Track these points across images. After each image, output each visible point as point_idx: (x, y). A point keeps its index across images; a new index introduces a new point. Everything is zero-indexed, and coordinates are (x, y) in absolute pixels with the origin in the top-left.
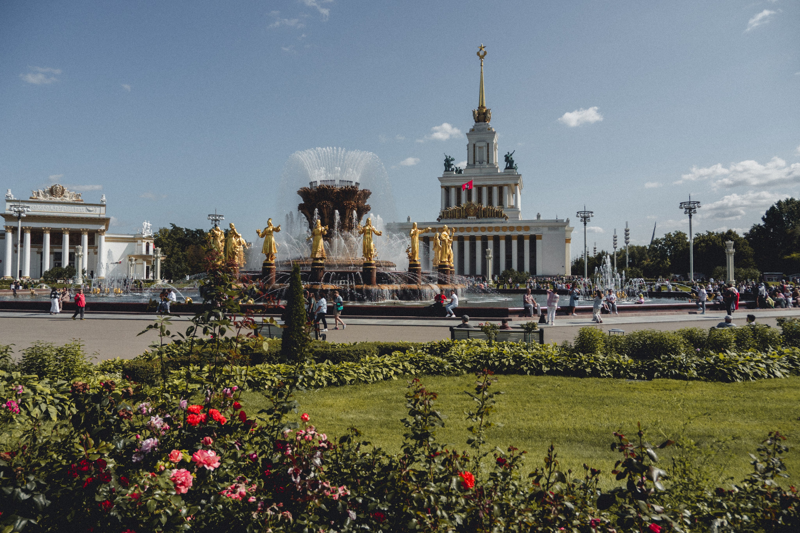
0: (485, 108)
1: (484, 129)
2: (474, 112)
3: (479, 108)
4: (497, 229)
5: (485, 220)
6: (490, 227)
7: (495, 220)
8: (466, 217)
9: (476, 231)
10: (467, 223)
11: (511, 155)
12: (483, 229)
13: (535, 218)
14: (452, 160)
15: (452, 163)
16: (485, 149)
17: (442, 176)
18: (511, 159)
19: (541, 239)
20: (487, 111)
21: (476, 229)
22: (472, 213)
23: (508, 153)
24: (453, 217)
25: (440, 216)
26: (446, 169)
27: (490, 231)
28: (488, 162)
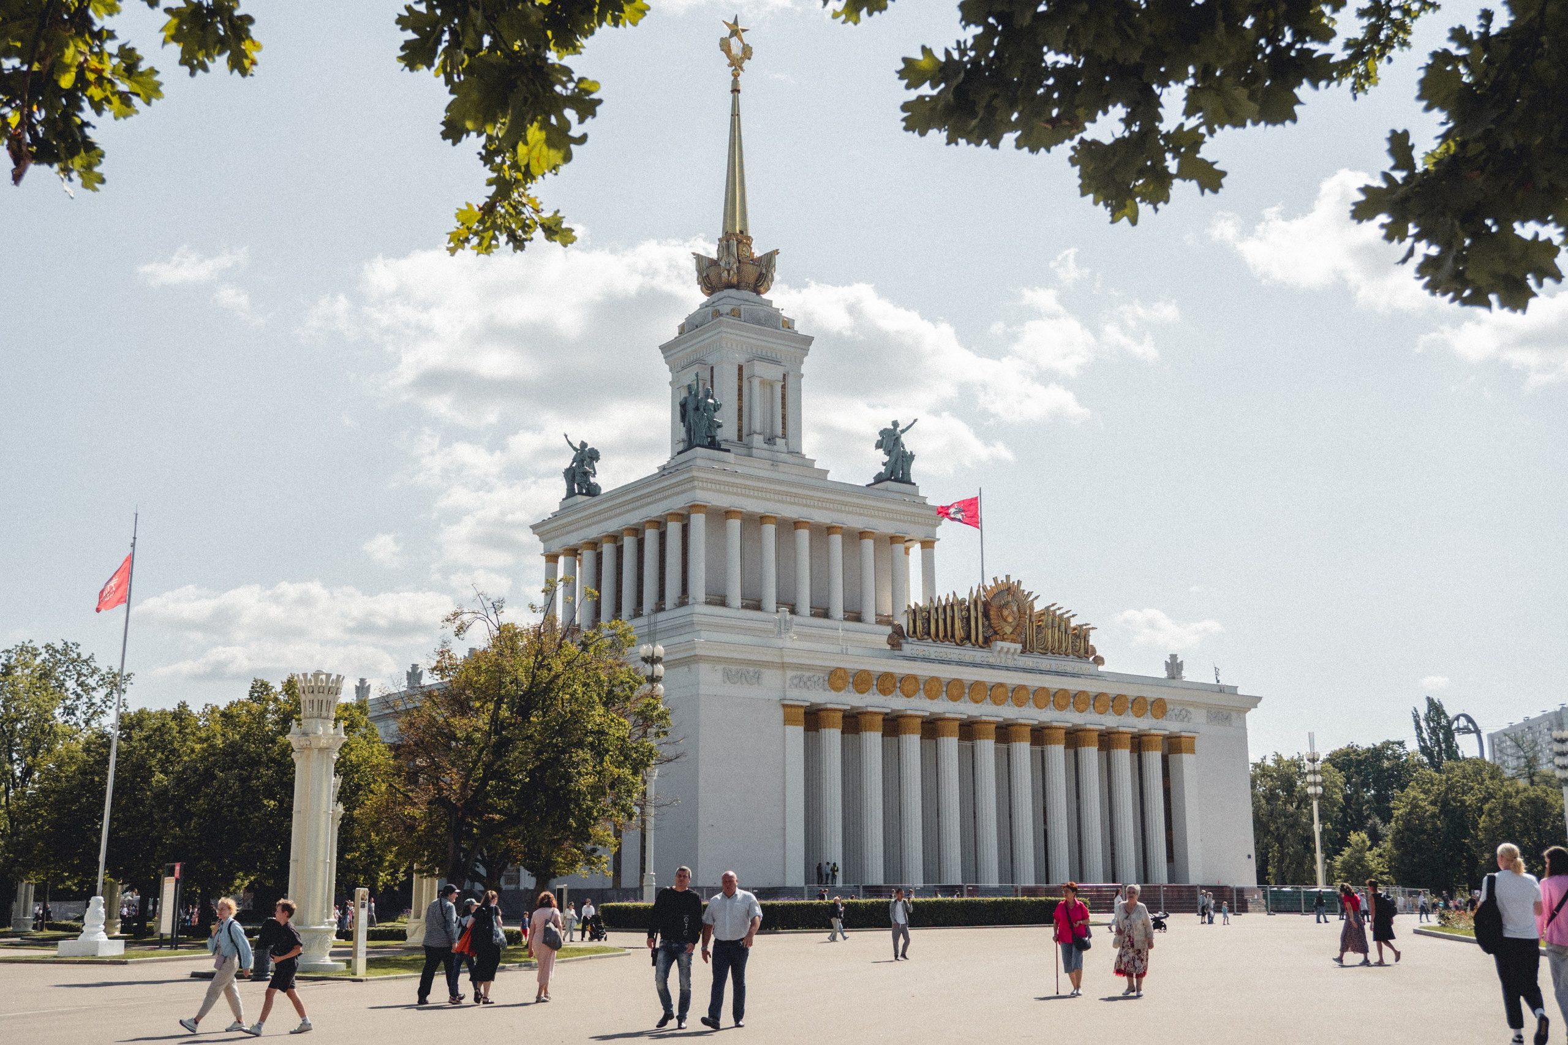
4: (1077, 700)
7: (1070, 664)
8: (988, 642)
9: (1019, 703)
10: (991, 666)
12: (1041, 697)
13: (1163, 674)
16: (776, 391)
19: (1192, 751)
21: (1018, 695)
22: (1008, 630)
24: (949, 637)
27: (1061, 708)
28: (788, 444)
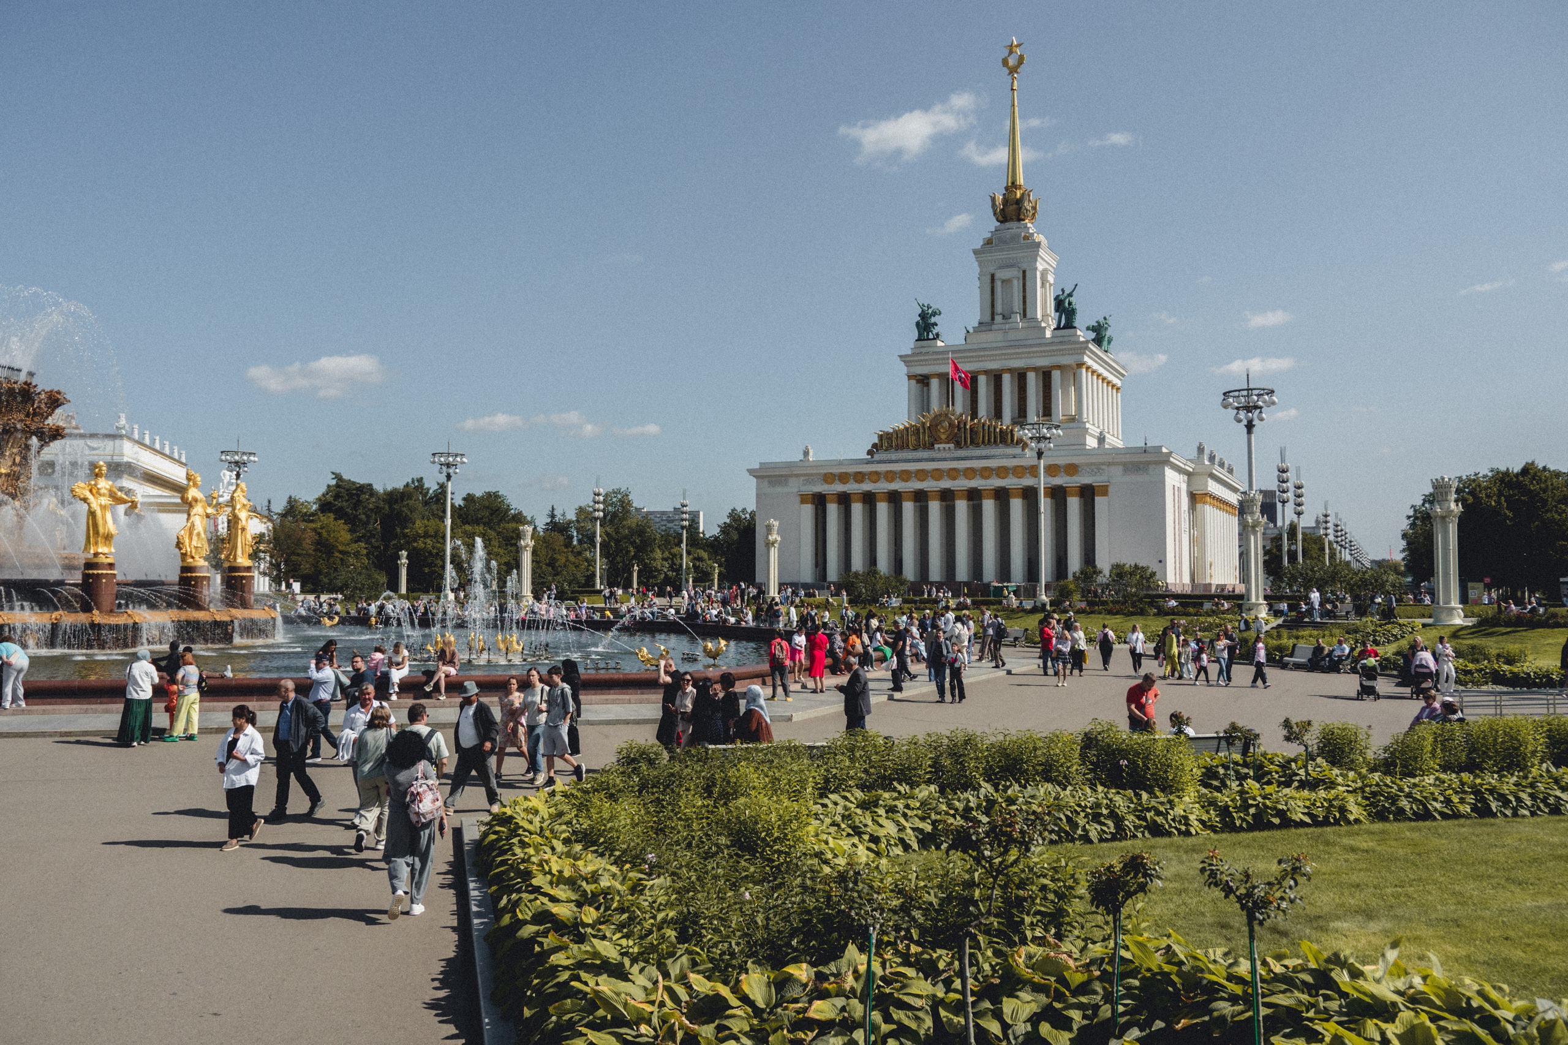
0: (1020, 187)
1: (1015, 238)
2: (993, 199)
3: (1007, 188)
4: (1002, 472)
5: (977, 452)
6: (986, 469)
7: (998, 450)
8: (931, 446)
9: (954, 479)
10: (933, 460)
11: (1070, 295)
12: (970, 473)
13: (1094, 445)
14: (934, 314)
15: (933, 320)
16: (1017, 285)
17: (910, 353)
18: (1070, 304)
19: (1105, 494)
20: (1023, 195)
21: (953, 474)
22: (943, 437)
23: (1063, 291)
24: (903, 446)
25: (875, 446)
26: (920, 335)
27: (986, 478)
28: (1025, 315)
